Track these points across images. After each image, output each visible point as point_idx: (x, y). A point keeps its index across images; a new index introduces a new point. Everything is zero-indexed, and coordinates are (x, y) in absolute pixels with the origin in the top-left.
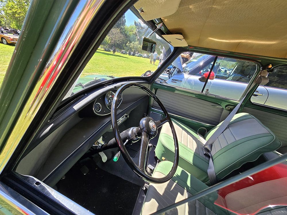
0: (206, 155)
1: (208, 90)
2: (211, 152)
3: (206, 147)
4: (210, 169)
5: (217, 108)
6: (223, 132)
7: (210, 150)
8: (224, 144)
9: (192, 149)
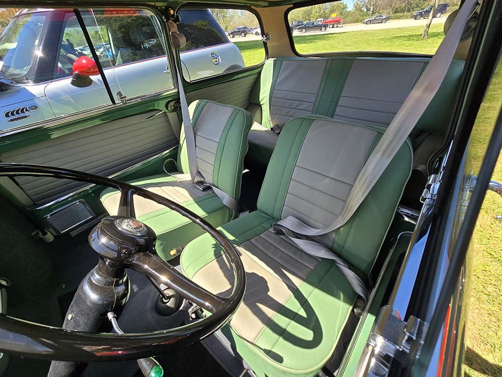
0: (204, 190)
1: (119, 94)
2: (207, 181)
3: (196, 180)
4: (224, 199)
5: (158, 117)
6: (196, 146)
7: (203, 180)
8: (211, 159)
9: (187, 199)
